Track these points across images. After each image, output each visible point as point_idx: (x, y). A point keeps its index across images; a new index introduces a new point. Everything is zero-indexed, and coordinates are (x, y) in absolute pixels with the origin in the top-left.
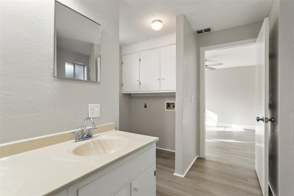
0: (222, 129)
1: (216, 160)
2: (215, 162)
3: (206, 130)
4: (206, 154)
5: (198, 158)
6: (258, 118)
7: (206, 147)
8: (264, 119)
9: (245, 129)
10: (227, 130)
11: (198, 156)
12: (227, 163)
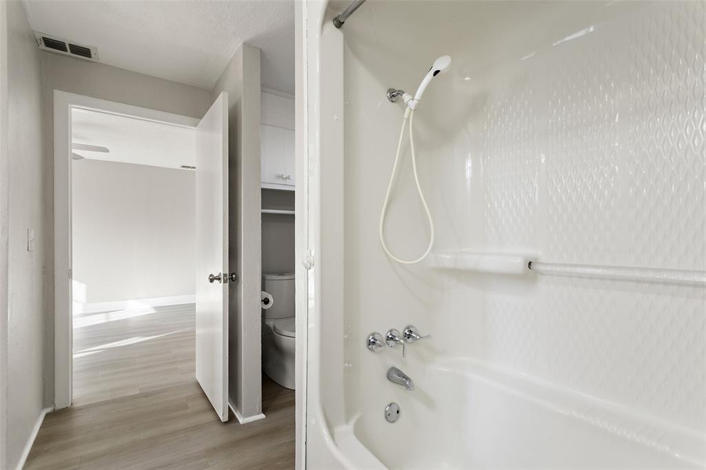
0: (99, 320)
1: (107, 397)
2: (107, 403)
3: (74, 327)
4: (74, 395)
5: (47, 415)
6: (211, 275)
7: (74, 375)
8: (222, 277)
9: (155, 308)
10: (115, 317)
11: (49, 410)
12: (138, 392)
